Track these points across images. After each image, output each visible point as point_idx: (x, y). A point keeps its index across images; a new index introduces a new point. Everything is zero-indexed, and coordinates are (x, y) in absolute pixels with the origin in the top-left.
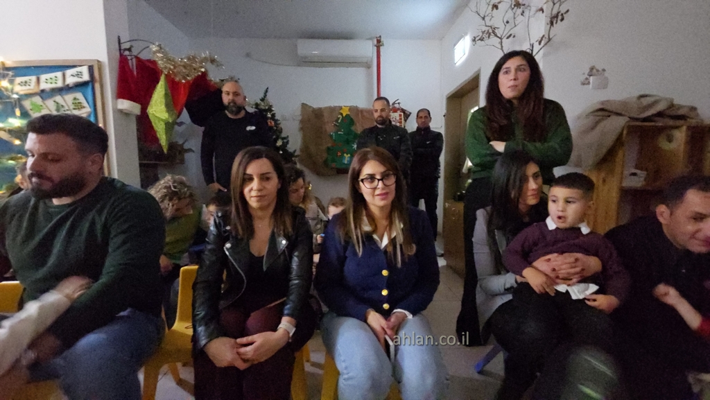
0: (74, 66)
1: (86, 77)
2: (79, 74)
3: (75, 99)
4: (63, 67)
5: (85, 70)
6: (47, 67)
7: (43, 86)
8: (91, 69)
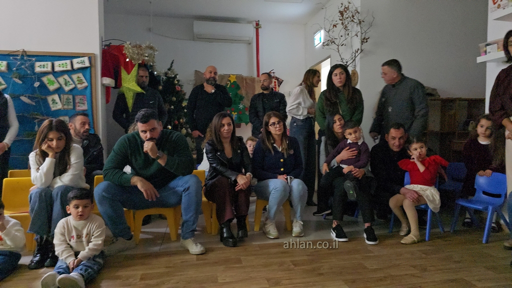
0: (79, 57)
1: (87, 64)
2: (83, 62)
3: (78, 77)
4: (71, 57)
5: (86, 59)
6: (60, 56)
7: (57, 69)
8: (90, 59)
